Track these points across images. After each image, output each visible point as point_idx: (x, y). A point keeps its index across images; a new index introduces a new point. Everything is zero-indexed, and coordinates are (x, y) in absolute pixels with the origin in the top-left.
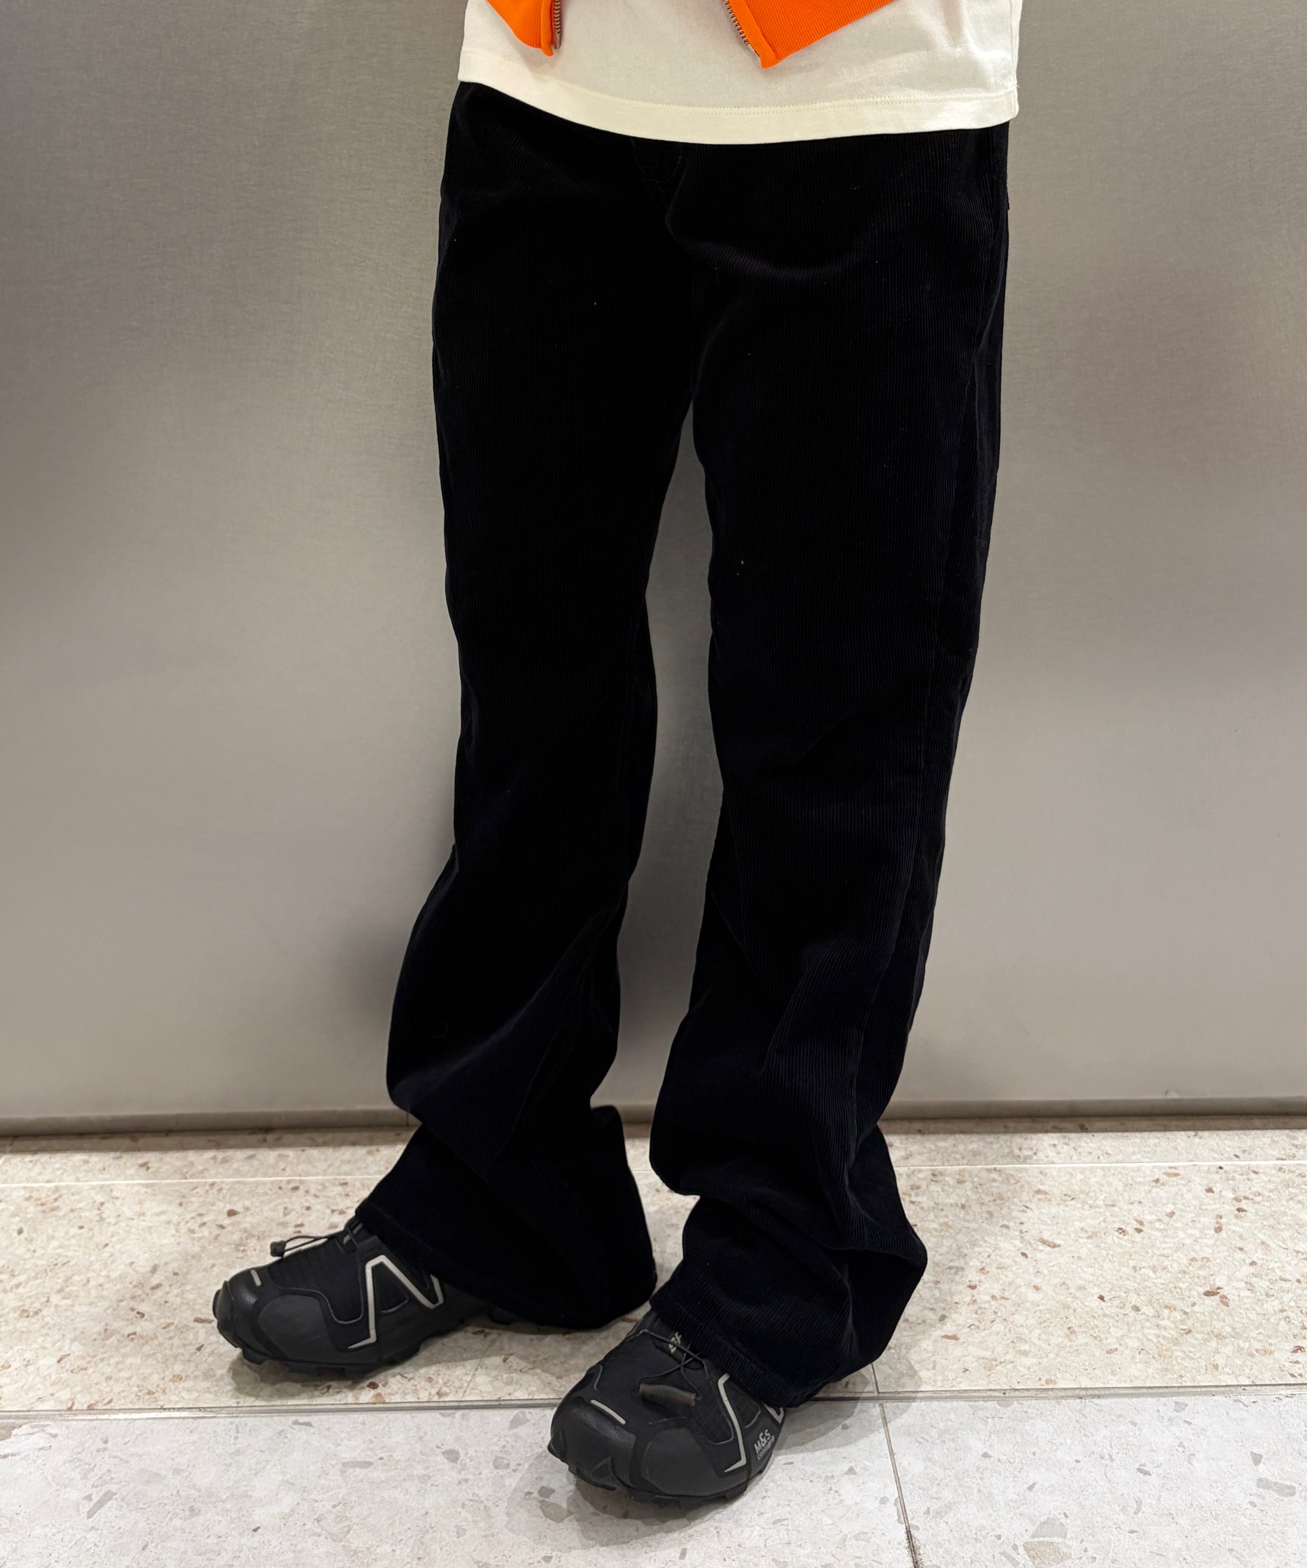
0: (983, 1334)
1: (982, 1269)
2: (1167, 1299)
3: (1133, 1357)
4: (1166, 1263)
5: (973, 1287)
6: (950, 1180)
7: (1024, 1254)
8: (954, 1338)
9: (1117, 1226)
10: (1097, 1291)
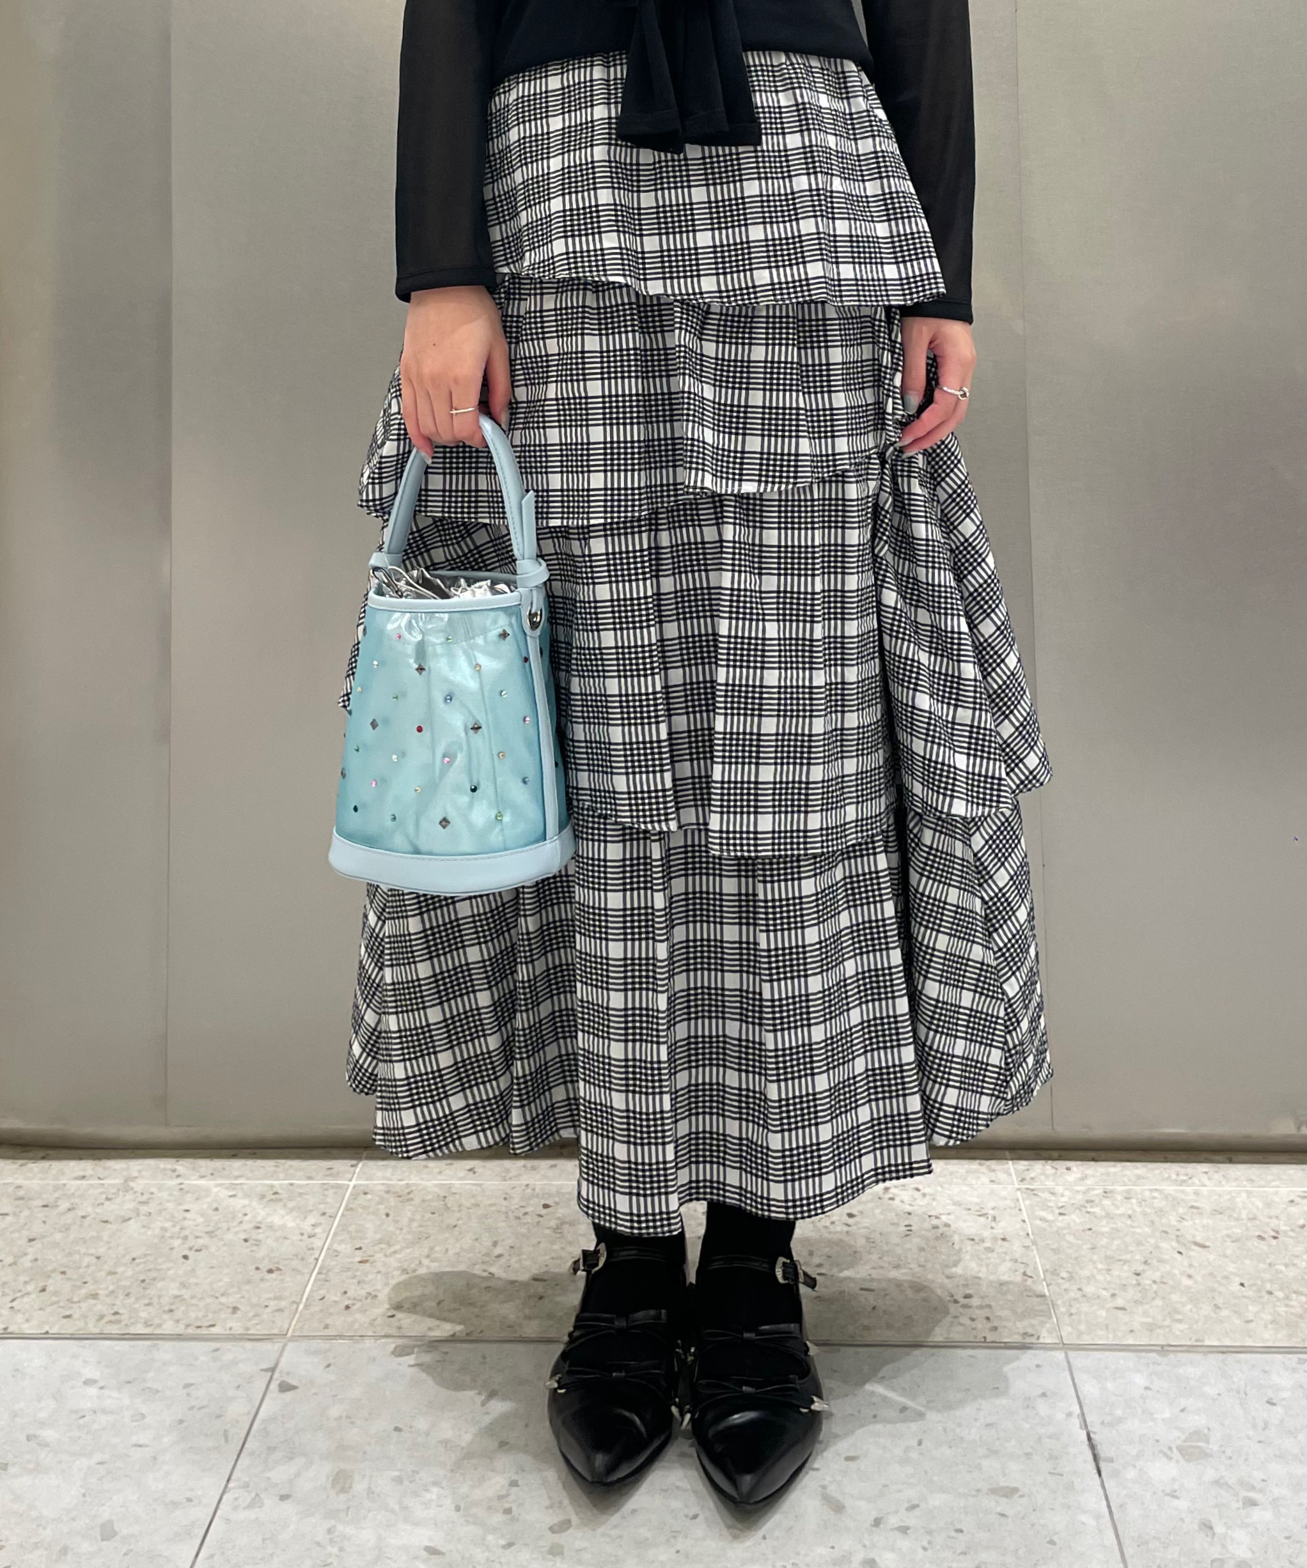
0: (1146, 1307)
1: (1146, 1262)
2: (1295, 1287)
3: (1266, 1326)
4: (1296, 1261)
5: (1138, 1275)
6: (1119, 1197)
7: (1180, 1253)
8: (1123, 1309)
9: (1257, 1233)
10: (1238, 1280)
